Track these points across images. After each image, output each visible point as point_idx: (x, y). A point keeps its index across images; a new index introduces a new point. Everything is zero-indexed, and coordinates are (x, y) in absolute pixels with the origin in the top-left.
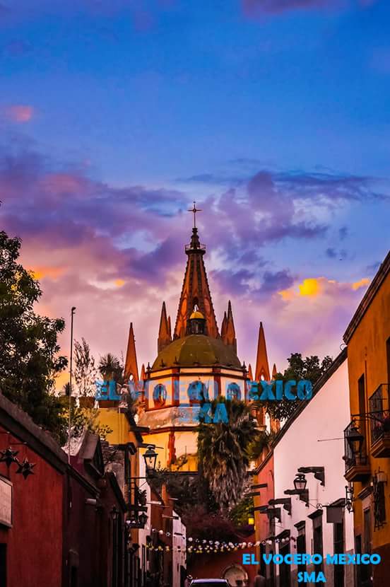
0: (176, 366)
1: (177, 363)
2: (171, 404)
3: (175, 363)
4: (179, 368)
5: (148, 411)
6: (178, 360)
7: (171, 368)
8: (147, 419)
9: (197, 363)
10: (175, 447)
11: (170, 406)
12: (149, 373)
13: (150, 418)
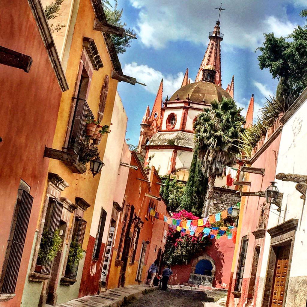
0: (187, 101)
1: (188, 99)
2: (178, 129)
3: (187, 99)
4: (189, 103)
5: (160, 131)
6: (190, 97)
7: (184, 102)
8: (158, 137)
9: (204, 102)
10: (176, 161)
11: (177, 131)
12: (166, 104)
13: (161, 137)
